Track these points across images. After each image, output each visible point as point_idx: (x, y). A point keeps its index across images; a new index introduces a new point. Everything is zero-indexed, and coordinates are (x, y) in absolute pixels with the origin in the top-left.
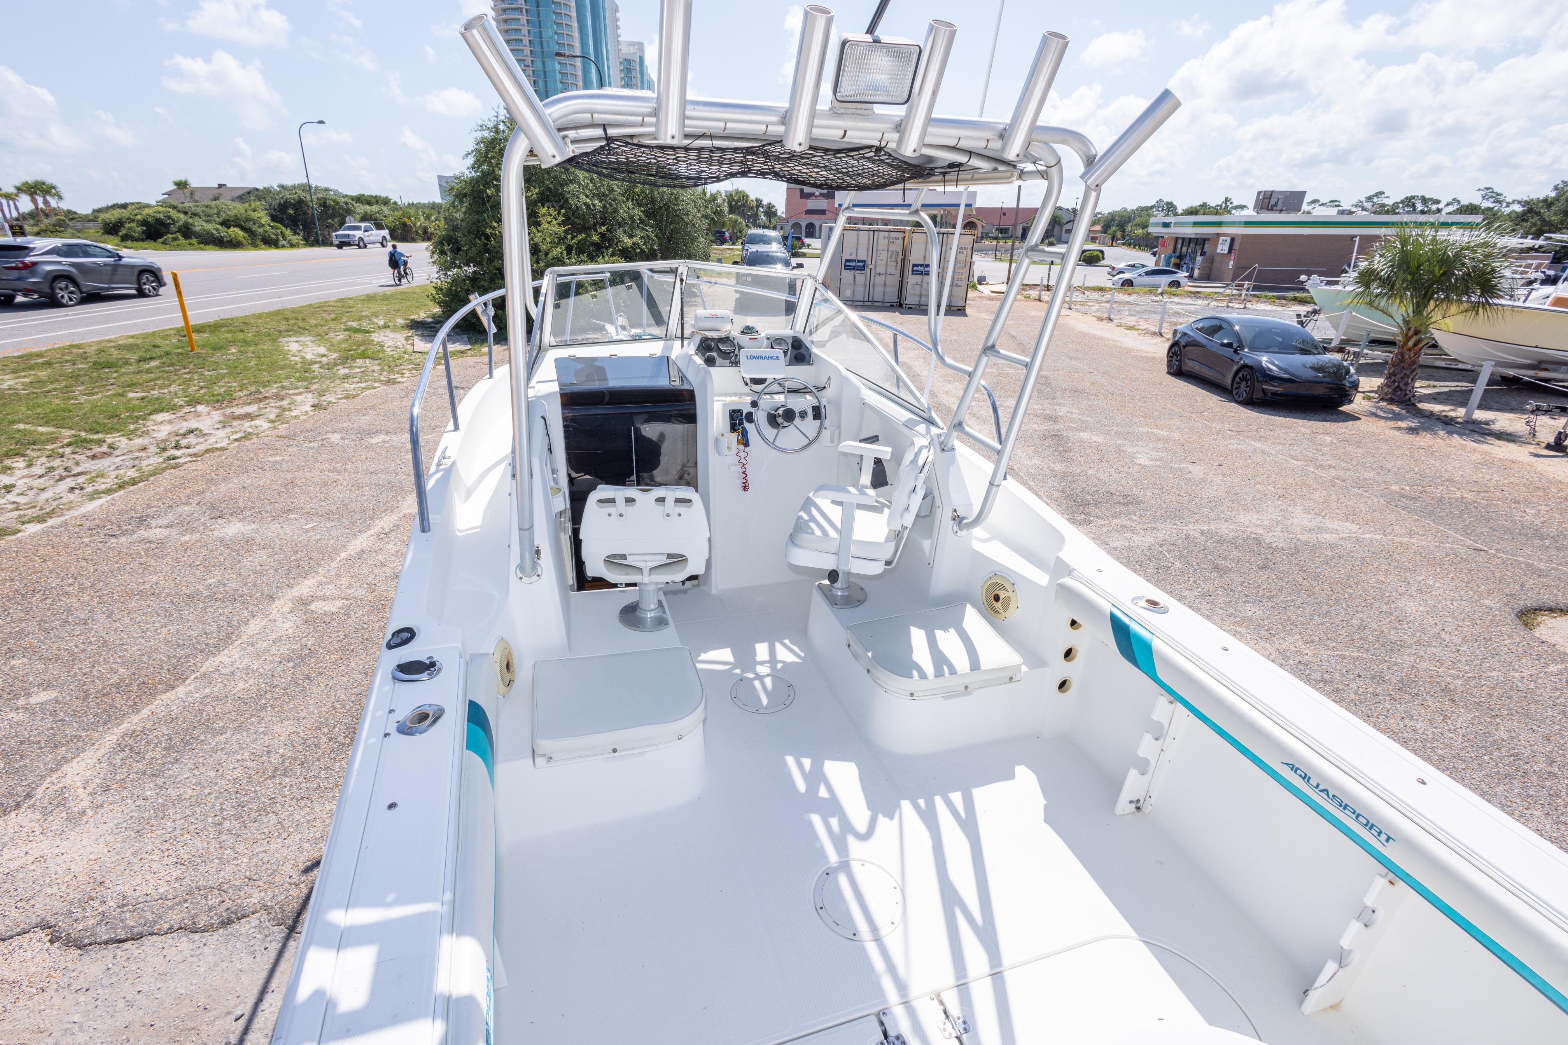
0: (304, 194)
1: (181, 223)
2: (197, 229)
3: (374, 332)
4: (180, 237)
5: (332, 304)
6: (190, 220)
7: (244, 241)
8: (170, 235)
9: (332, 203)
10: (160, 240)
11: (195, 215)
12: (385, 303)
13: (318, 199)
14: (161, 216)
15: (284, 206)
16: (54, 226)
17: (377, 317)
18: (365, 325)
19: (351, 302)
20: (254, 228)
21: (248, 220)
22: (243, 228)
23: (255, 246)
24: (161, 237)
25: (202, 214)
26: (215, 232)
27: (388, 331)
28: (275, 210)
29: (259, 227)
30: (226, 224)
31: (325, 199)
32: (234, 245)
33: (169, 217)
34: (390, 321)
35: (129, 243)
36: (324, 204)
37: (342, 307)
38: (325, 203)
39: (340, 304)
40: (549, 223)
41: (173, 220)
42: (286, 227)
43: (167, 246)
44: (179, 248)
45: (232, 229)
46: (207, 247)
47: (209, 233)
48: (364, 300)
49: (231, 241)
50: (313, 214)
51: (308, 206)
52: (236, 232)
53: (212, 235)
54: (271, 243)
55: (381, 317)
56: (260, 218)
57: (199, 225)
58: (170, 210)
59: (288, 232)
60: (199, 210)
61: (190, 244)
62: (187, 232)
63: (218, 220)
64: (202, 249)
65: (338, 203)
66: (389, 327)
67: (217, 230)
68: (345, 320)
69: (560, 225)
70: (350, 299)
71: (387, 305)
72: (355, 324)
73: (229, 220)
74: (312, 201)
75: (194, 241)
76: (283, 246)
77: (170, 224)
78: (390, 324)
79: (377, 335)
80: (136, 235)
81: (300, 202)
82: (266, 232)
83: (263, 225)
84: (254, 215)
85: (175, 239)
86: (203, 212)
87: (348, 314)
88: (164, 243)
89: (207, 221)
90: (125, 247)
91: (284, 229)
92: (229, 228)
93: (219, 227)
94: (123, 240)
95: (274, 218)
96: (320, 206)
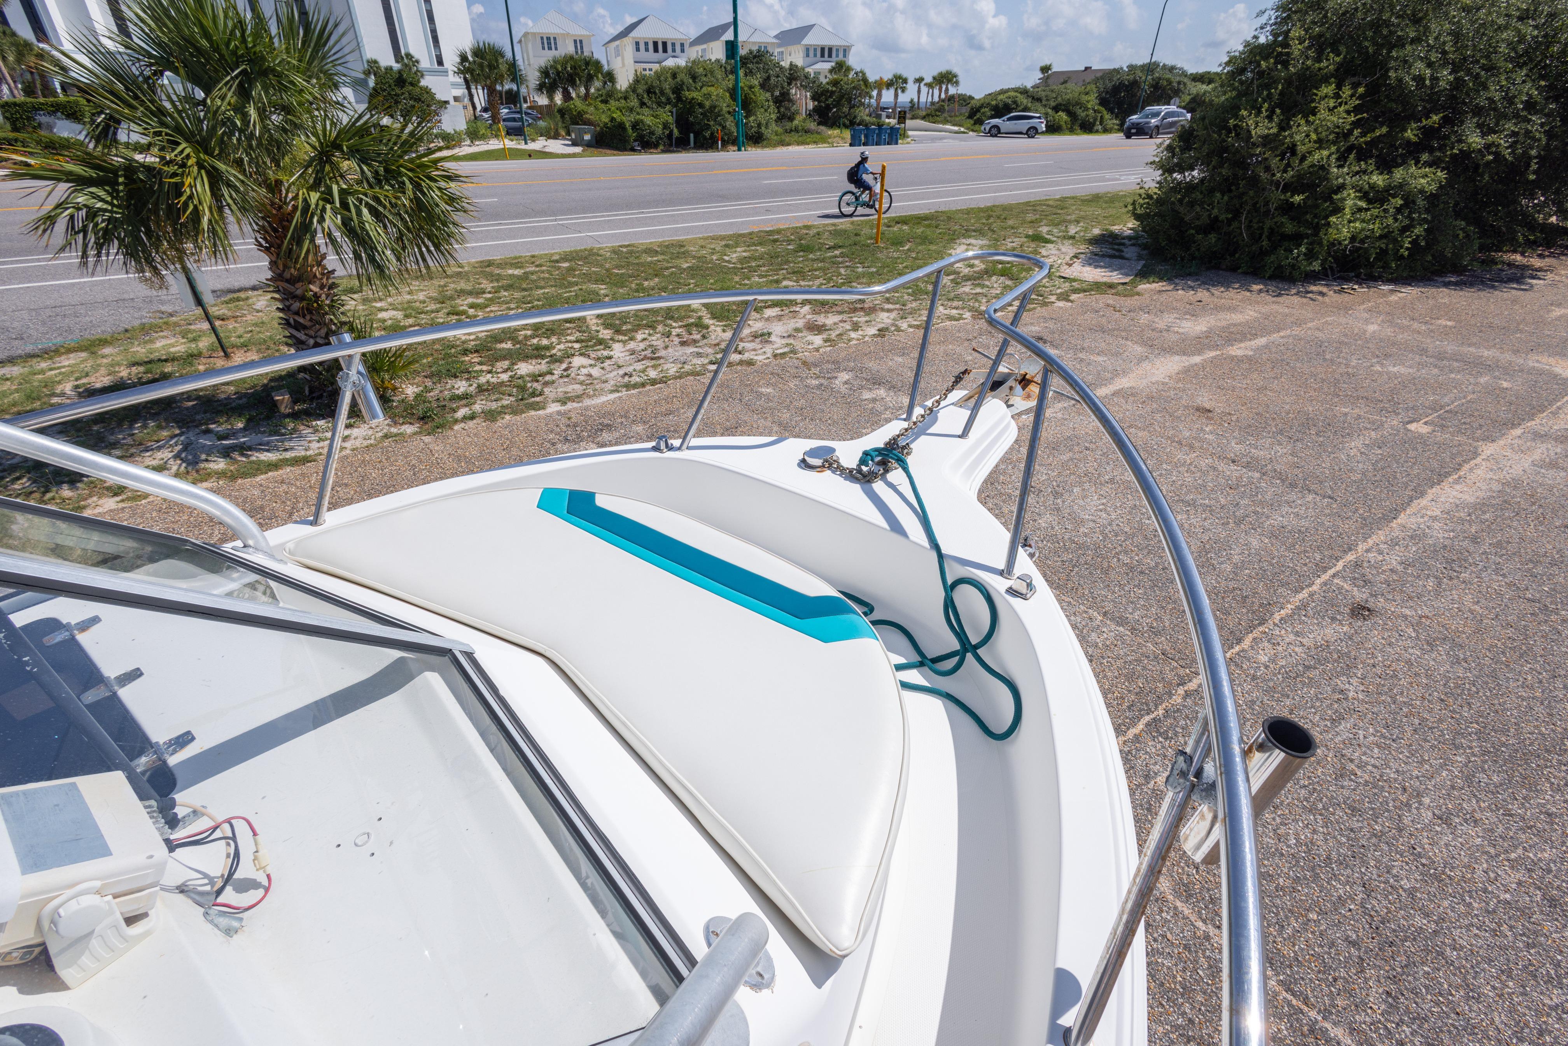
0: (1140, 74)
6: (1029, 105)
7: (1064, 126)
9: (1165, 83)
13: (1153, 78)
14: (1010, 101)
15: (1116, 89)
20: (1079, 111)
21: (1078, 103)
22: (1070, 113)
23: (1072, 131)
25: (1044, 98)
28: (1107, 93)
29: (1084, 111)
30: (1057, 108)
31: (1160, 79)
32: (1055, 129)
33: (1015, 102)
36: (1156, 86)
38: (1157, 83)
40: (1331, 110)
42: (1108, 111)
45: (1060, 113)
49: (1053, 126)
50: (1142, 92)
51: (1139, 87)
52: (1063, 116)
54: (1087, 127)
56: (1089, 101)
58: (1019, 95)
59: (1107, 116)
63: (1053, 104)
65: (1170, 82)
67: (1047, 114)
69: (1348, 112)
74: (1145, 82)
76: (1097, 131)
81: (1135, 84)
82: (1088, 116)
83: (1087, 109)
84: (1084, 98)
86: (1046, 96)
90: (973, 131)
91: (1105, 112)
92: (1057, 112)
93: (1050, 111)
94: (975, 124)
95: (1103, 102)
96: (1152, 86)
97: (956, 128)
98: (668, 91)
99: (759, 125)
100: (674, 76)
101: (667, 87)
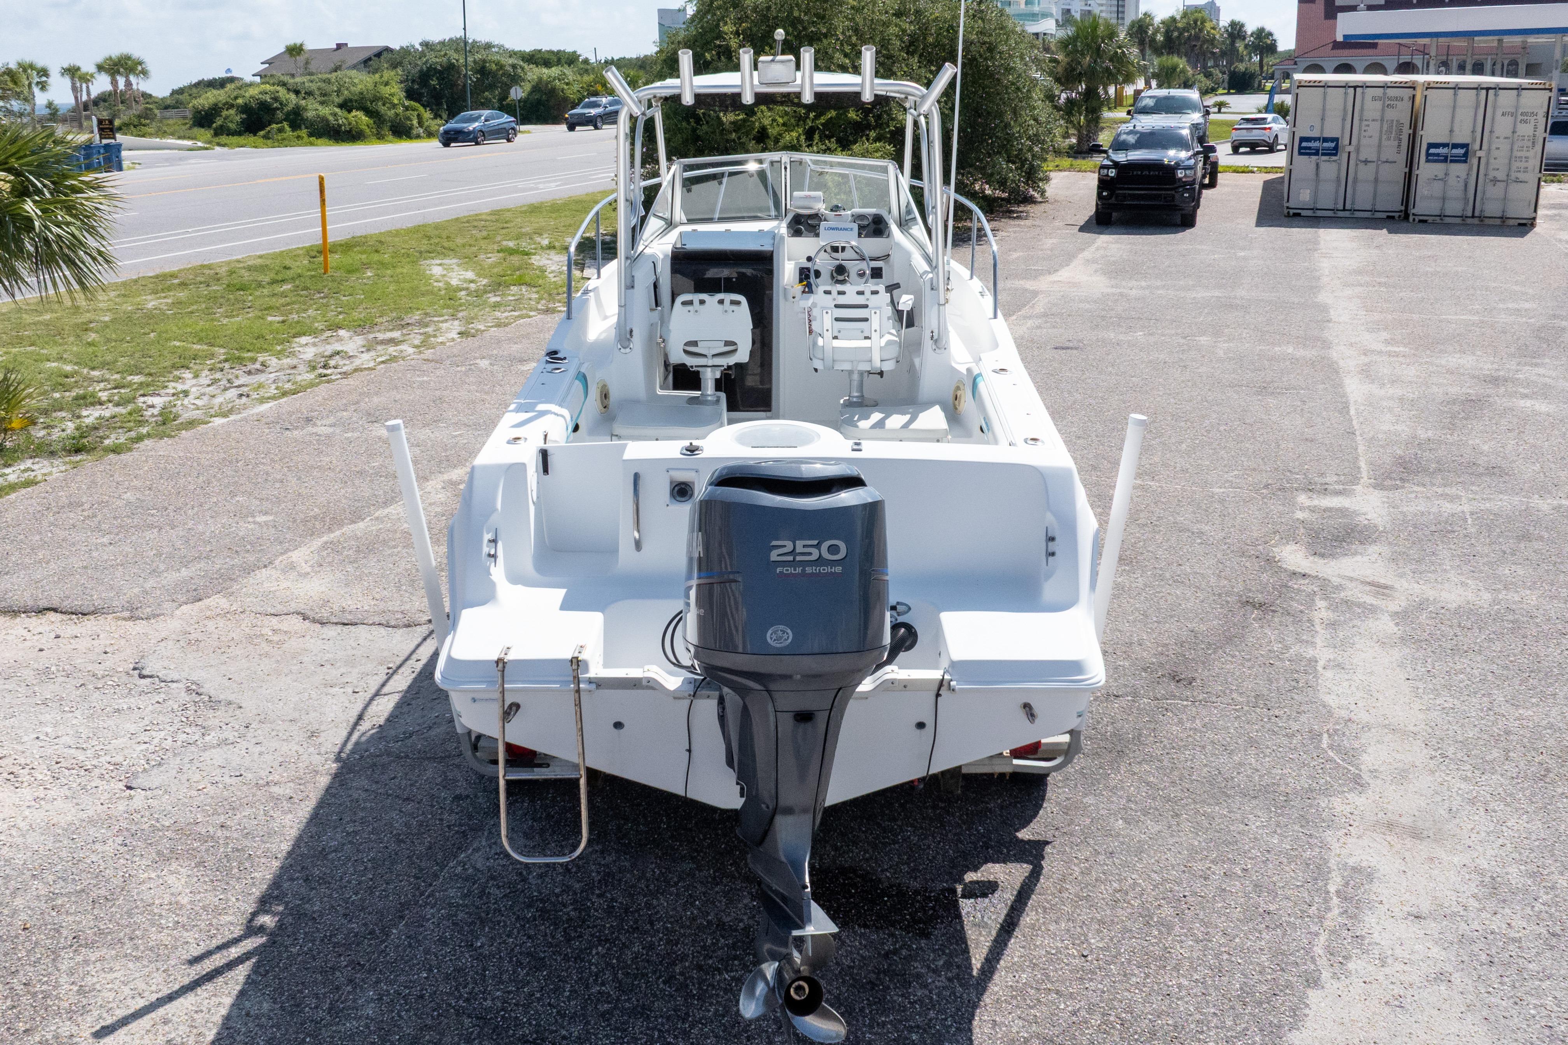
0: (456, 56)
1: (290, 107)
2: (310, 114)
3: (535, 254)
4: (287, 128)
5: (484, 217)
6: (303, 102)
7: (368, 130)
8: (274, 126)
9: (494, 67)
10: (262, 133)
11: (309, 93)
12: (554, 215)
13: (475, 62)
14: (268, 98)
15: (425, 76)
16: (139, 117)
17: (540, 235)
18: (524, 244)
19: (508, 215)
20: (383, 109)
21: (376, 99)
22: (369, 113)
23: (380, 137)
24: (263, 129)
25: (317, 93)
26: (331, 118)
27: (552, 253)
28: (413, 81)
29: (389, 109)
30: (346, 105)
31: (484, 61)
32: (351, 136)
33: (276, 99)
34: (557, 240)
35: (224, 139)
36: (482, 70)
37: (497, 221)
38: (483, 67)
39: (493, 218)
41: (281, 104)
42: (424, 106)
43: (269, 142)
44: (283, 143)
45: (354, 113)
46: (320, 141)
47: (324, 119)
48: (525, 212)
49: (350, 131)
50: (465, 85)
51: (459, 73)
52: (360, 118)
53: (327, 120)
54: (401, 131)
55: (545, 235)
56: (392, 95)
57: (314, 109)
58: (279, 88)
59: (427, 115)
60: (313, 87)
61: (298, 137)
62: (296, 119)
63: (338, 100)
64: (312, 144)
65: (501, 66)
66: (554, 247)
67: (335, 115)
68: (499, 238)
70: (508, 210)
71: (555, 219)
72: (511, 244)
73: (351, 100)
74: (466, 66)
75: (304, 133)
76: (418, 137)
77: (278, 109)
78: (557, 244)
79: (538, 257)
80: (232, 126)
81: (451, 67)
82: (397, 115)
83: (394, 106)
84: (386, 91)
85: (281, 130)
86: (319, 89)
87: (504, 231)
88: (266, 137)
89: (322, 103)
90: (219, 144)
91: (421, 109)
92: (350, 111)
93: (337, 110)
94: (216, 134)
95: (411, 94)
96: (476, 72)
97: (188, 143)
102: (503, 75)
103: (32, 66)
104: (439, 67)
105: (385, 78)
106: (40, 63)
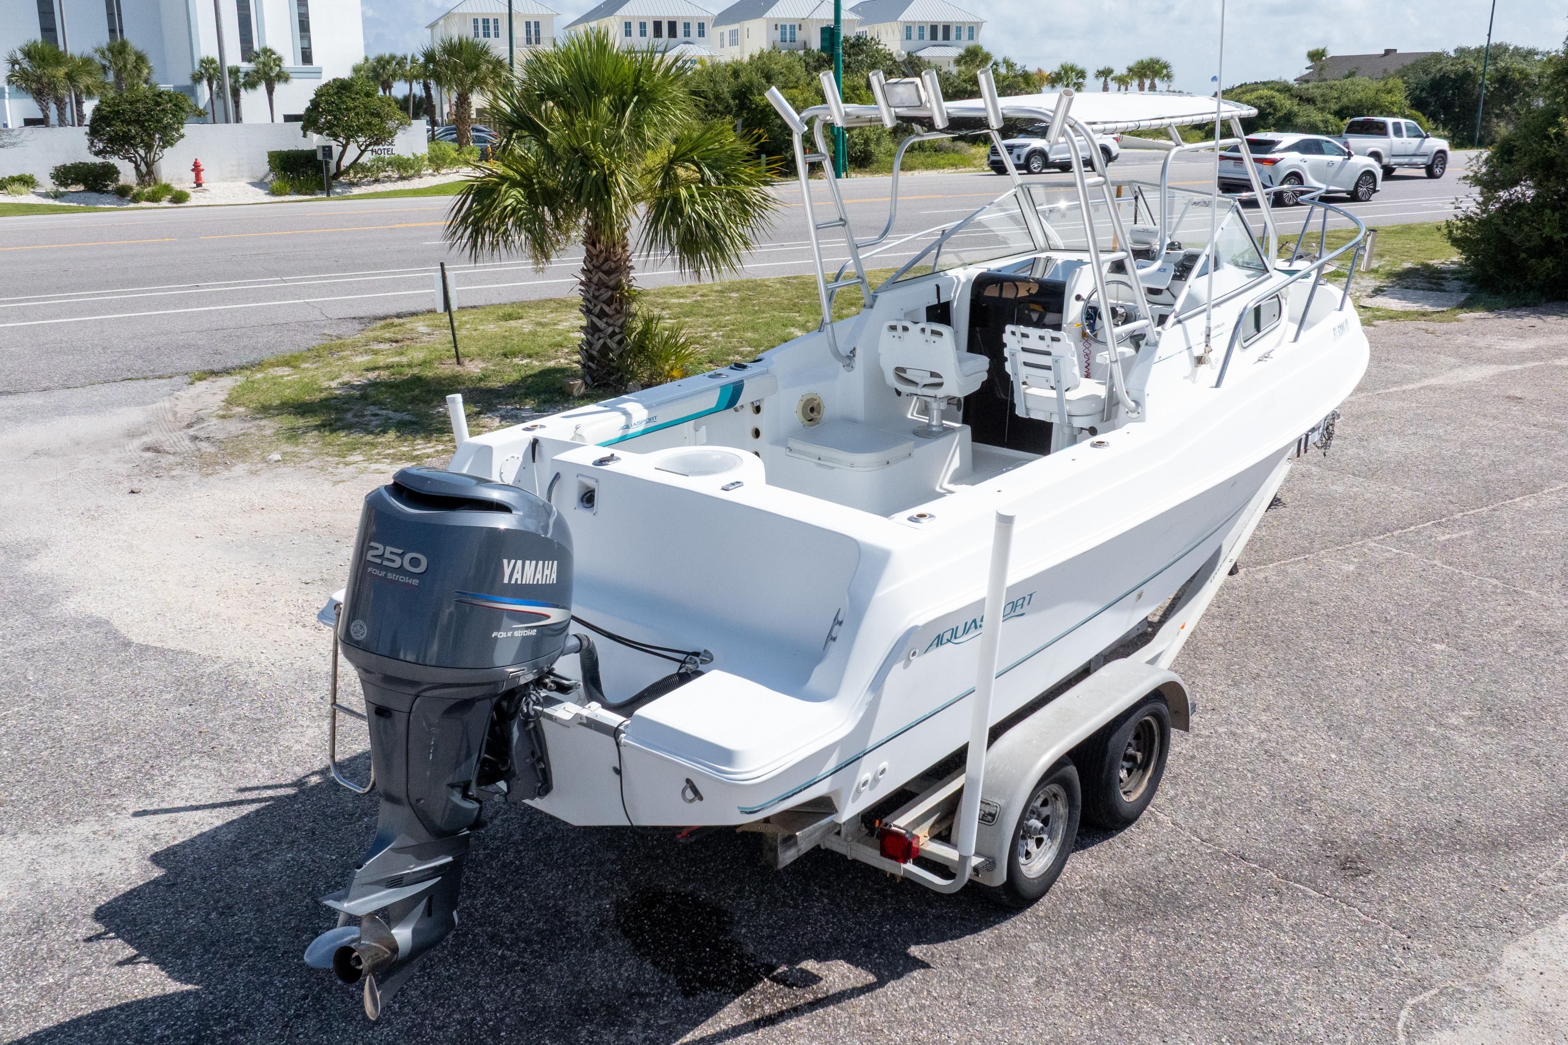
0: (1474, 64)
1: (1283, 112)
2: (1302, 120)
6: (1296, 108)
11: (1311, 100)
13: (1497, 70)
14: (1262, 103)
15: (1439, 85)
21: (1374, 106)
25: (1318, 99)
26: (1321, 125)
30: (1342, 113)
31: (1507, 69)
33: (1272, 104)
36: (1502, 79)
38: (1505, 77)
41: (1275, 110)
42: (1428, 116)
47: (1313, 126)
50: (1478, 96)
51: (1475, 82)
56: (1392, 103)
57: (1307, 115)
58: (1277, 94)
60: (1318, 93)
62: (1287, 125)
63: (1334, 107)
65: (1525, 76)
67: (1328, 121)
73: (1348, 108)
74: (1483, 75)
77: (1270, 114)
81: (1466, 77)
84: (1387, 99)
86: (1322, 95)
89: (1318, 109)
91: (1423, 119)
92: (1344, 119)
93: (1330, 117)
95: (1417, 104)
96: (1496, 80)
98: (727, 95)
99: (867, 142)
100: (736, 74)
101: (725, 89)
102: (1527, 84)
103: (1072, 69)
104: (1453, 76)
105: (1389, 86)
106: (1080, 66)
